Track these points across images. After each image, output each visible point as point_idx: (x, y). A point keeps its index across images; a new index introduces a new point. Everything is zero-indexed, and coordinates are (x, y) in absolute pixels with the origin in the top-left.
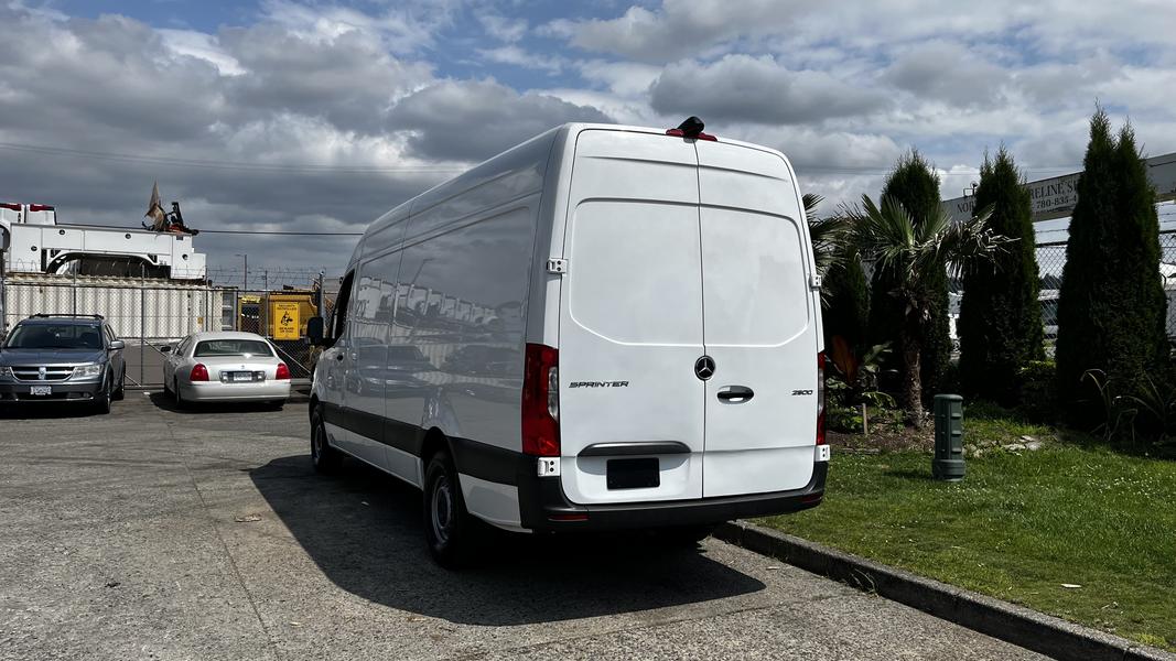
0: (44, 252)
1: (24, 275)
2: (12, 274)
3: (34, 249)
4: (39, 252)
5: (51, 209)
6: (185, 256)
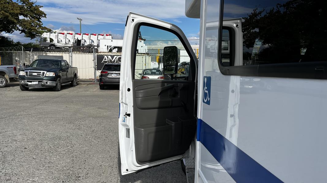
0: (108, 46)
1: (103, 52)
2: (100, 52)
3: (105, 46)
4: (107, 46)
5: (111, 35)
6: (142, 47)
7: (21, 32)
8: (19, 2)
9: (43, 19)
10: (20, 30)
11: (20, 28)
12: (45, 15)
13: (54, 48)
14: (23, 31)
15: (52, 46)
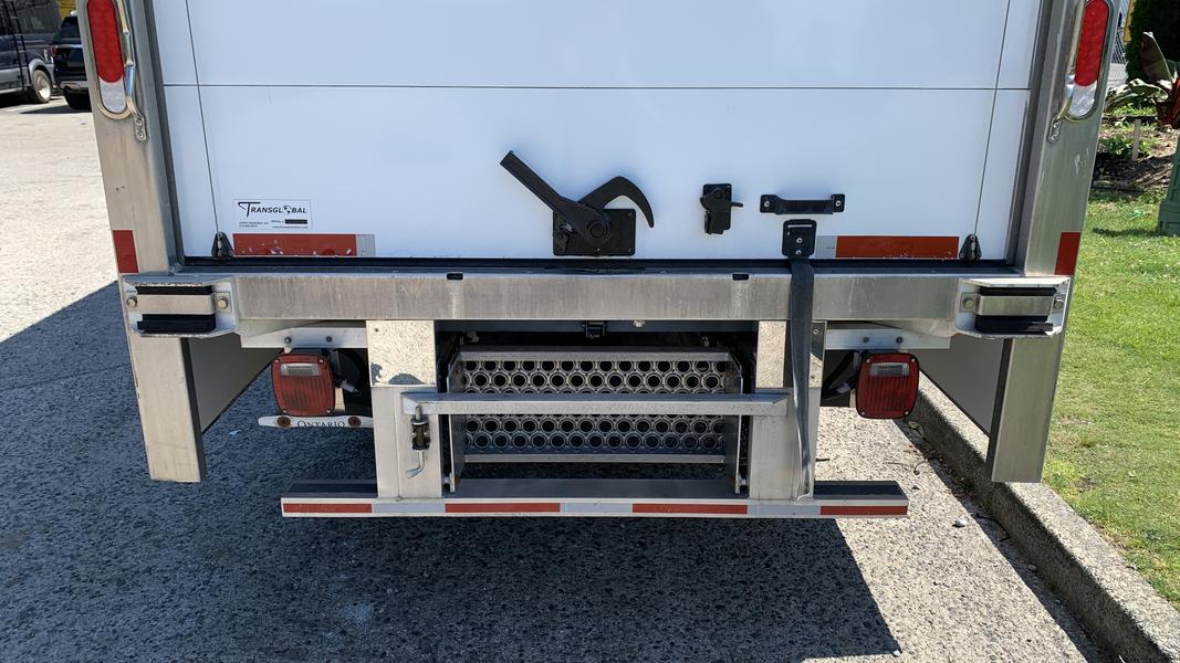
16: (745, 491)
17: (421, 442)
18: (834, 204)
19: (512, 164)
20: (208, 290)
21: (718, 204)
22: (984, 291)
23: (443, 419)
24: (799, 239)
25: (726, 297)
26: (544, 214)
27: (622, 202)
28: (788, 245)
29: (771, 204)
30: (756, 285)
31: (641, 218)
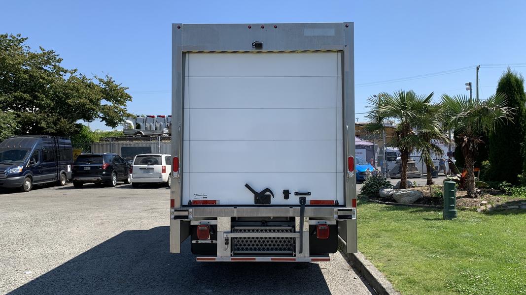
7: (101, 119)
8: (101, 84)
9: (128, 103)
10: (100, 118)
11: (101, 115)
12: (130, 98)
13: (140, 137)
14: (104, 119)
15: (138, 134)
16: (295, 256)
17: (227, 243)
18: (309, 194)
19: (247, 186)
20: (188, 211)
21: (286, 194)
22: (339, 210)
23: (232, 238)
24: (302, 200)
25: (288, 212)
26: (253, 195)
27: (268, 193)
28: (300, 202)
29: (297, 194)
30: (294, 209)
31: (272, 196)
